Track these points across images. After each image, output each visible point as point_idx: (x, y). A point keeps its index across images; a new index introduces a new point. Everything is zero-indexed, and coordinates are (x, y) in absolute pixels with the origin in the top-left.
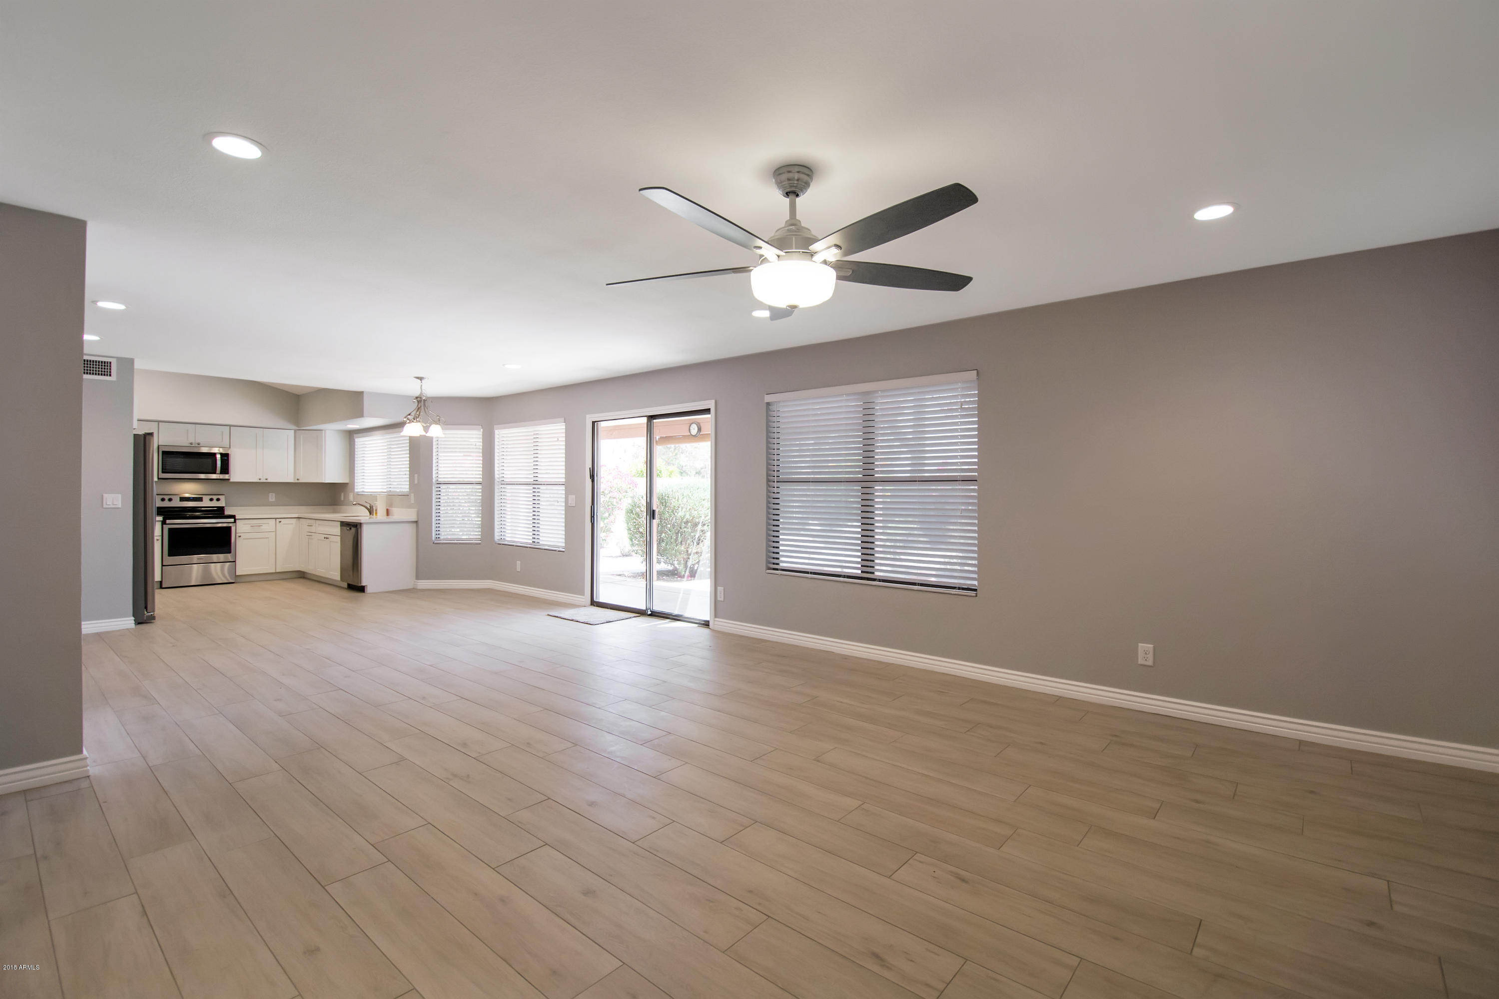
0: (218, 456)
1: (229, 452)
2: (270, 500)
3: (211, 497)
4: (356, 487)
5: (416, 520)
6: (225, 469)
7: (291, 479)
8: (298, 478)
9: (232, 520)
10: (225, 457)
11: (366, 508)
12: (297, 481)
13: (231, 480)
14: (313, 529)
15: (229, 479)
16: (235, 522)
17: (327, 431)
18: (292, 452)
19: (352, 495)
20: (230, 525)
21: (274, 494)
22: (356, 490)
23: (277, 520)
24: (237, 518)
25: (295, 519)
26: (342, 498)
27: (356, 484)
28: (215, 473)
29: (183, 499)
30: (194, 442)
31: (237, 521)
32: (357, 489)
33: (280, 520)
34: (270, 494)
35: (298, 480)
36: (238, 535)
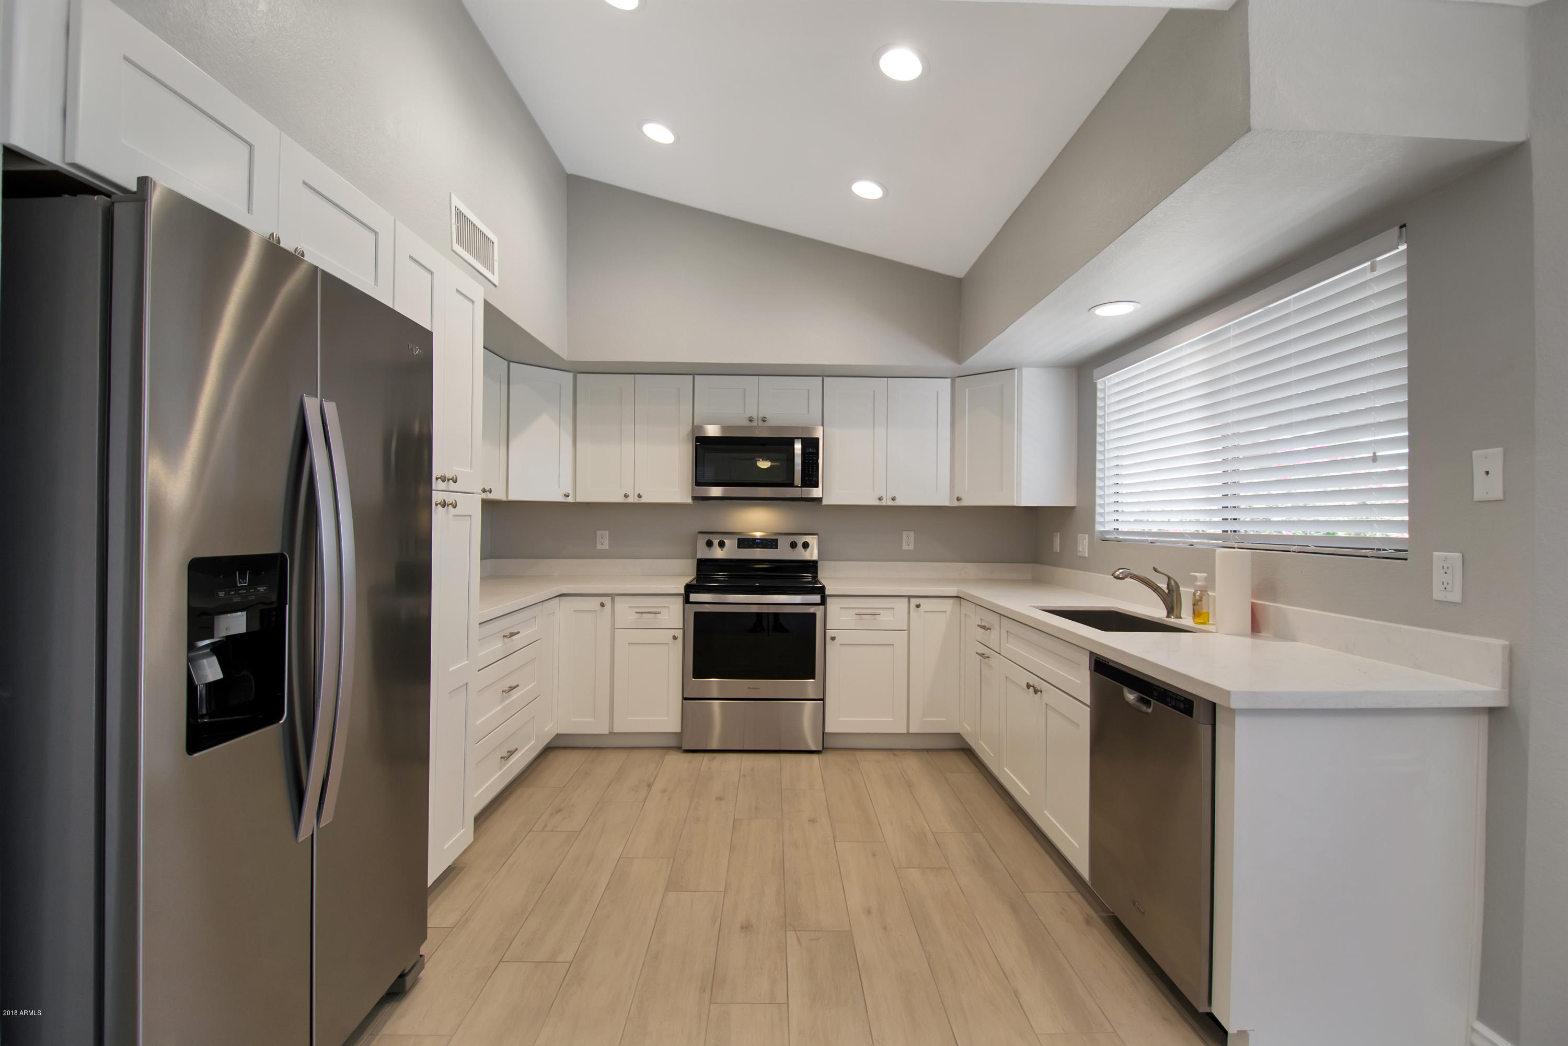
0: (798, 446)
1: (818, 434)
2: (905, 547)
3: (792, 538)
4: (1098, 519)
5: (1499, 702)
6: (811, 477)
7: (943, 500)
8: (960, 496)
9: (816, 598)
10: (811, 446)
11: (1156, 589)
12: (956, 504)
13: (825, 502)
14: (993, 638)
15: (819, 500)
16: (823, 602)
17: (1024, 370)
18: (945, 433)
19: (1086, 542)
20: (812, 610)
21: (912, 534)
22: (1099, 528)
23: (912, 600)
24: (827, 593)
25: (951, 601)
26: (1057, 547)
27: (1098, 510)
28: (791, 485)
29: (746, 542)
30: (755, 416)
31: (829, 600)
32: (1103, 524)
33: (918, 601)
34: (905, 534)
35: (958, 499)
36: (830, 634)
